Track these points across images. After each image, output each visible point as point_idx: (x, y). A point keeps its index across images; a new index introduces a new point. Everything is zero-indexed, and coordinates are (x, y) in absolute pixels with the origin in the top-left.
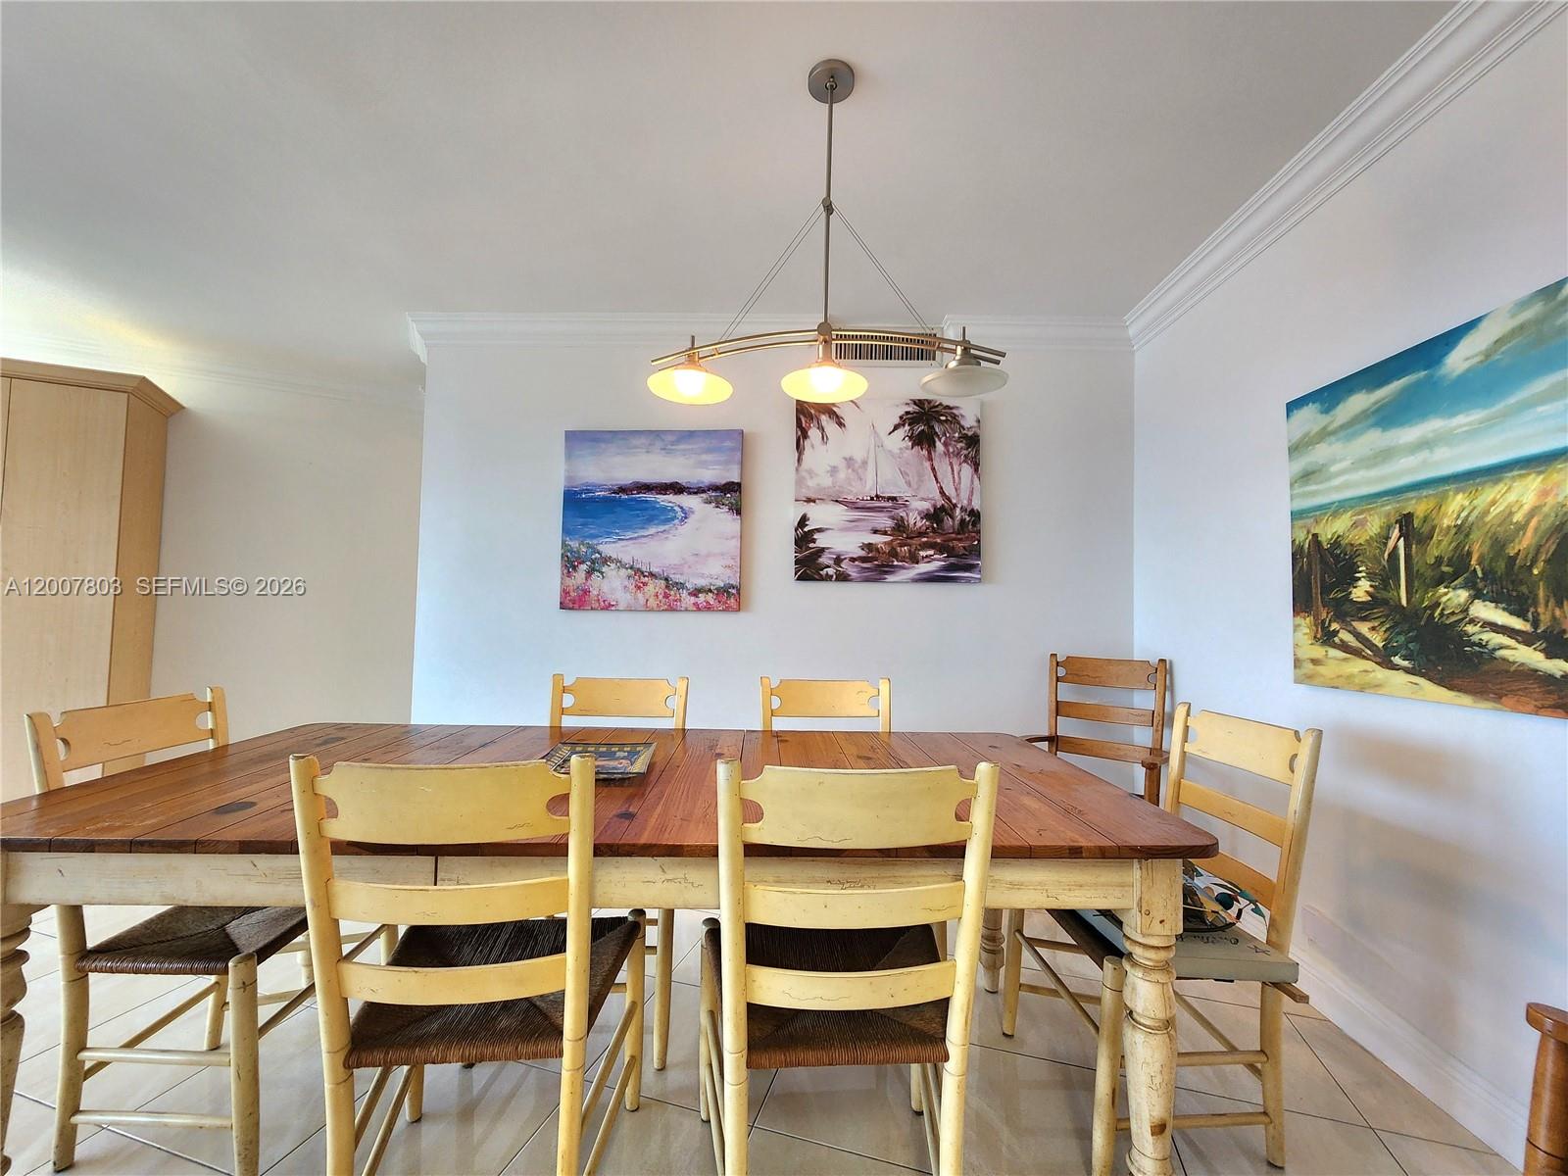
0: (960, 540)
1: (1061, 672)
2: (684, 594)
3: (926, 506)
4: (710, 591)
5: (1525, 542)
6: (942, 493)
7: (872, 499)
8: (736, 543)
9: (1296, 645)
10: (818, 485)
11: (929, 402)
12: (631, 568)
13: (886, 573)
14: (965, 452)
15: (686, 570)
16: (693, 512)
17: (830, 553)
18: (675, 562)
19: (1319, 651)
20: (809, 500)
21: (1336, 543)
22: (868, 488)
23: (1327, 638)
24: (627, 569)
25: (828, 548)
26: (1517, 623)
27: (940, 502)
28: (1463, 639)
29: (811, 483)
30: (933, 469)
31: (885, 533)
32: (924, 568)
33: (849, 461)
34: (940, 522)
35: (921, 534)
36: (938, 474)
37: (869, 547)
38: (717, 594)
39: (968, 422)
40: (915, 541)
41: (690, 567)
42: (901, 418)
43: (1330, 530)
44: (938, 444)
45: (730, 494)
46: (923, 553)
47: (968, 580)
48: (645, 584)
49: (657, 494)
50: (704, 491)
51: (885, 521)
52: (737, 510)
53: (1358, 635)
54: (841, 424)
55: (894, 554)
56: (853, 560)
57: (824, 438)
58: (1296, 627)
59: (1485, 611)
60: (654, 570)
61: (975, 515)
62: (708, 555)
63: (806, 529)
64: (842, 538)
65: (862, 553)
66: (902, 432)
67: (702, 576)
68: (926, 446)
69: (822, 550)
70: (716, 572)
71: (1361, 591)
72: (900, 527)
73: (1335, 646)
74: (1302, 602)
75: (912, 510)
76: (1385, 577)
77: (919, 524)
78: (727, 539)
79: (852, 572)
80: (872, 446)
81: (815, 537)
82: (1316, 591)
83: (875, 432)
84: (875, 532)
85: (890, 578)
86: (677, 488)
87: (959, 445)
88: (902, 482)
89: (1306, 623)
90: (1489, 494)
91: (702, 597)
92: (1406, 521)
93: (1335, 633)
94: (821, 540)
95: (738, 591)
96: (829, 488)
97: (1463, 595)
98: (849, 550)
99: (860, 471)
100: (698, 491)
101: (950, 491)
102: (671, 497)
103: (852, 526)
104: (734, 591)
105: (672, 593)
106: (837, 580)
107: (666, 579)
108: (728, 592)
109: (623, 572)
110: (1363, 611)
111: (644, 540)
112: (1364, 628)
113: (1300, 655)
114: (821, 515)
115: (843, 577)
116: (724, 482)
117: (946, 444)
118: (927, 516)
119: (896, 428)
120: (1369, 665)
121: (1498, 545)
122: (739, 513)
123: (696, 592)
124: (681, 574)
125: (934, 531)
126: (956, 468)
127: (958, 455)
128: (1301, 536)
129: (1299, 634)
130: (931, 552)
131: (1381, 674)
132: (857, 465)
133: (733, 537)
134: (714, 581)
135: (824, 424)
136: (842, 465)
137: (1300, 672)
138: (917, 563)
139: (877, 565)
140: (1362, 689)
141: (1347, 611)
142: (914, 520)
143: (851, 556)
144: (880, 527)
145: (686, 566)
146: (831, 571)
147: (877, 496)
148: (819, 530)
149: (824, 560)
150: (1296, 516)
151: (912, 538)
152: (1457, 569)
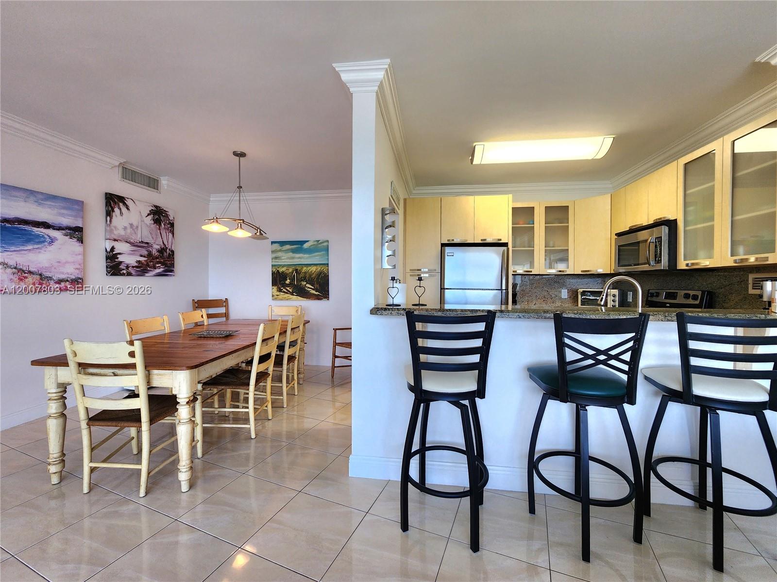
0: (169, 261)
1: (197, 305)
2: (52, 282)
3: (158, 247)
4: (68, 281)
5: (314, 276)
6: (163, 243)
7: (140, 242)
8: (80, 257)
9: (273, 292)
10: (119, 234)
11: (159, 207)
12: (15, 268)
13: (146, 273)
14: (170, 229)
15: (53, 269)
16: (57, 240)
17: (124, 264)
18: (47, 266)
19: (278, 293)
20: (115, 240)
21: (283, 272)
22: (138, 238)
23: (280, 291)
24: (12, 268)
25: (123, 262)
26: (312, 287)
27: (163, 246)
28: (305, 290)
29: (115, 232)
30: (161, 233)
31: (145, 257)
32: (158, 271)
33: (131, 225)
34: (163, 254)
35: (157, 258)
36: (162, 236)
37: (139, 262)
38: (71, 283)
39: (171, 218)
40: (155, 261)
41: (55, 268)
42: (150, 211)
43: (281, 270)
44: (162, 224)
45: (76, 232)
46: (157, 265)
47: (171, 275)
48: (26, 278)
49: (33, 227)
50: (63, 229)
51: (145, 253)
52: (81, 240)
53: (287, 290)
54: (128, 209)
55: (148, 265)
56: (133, 267)
57: (121, 214)
58: (273, 289)
59: (308, 285)
60: (31, 269)
61: (173, 252)
62: (67, 262)
63: (114, 253)
64: (129, 258)
65: (136, 264)
66: (150, 217)
67: (63, 273)
68: (158, 224)
69: (121, 262)
70: (70, 271)
71: (288, 282)
72: (150, 255)
73: (282, 292)
74: (274, 283)
75: (154, 248)
76: (292, 280)
77: (156, 254)
78: (76, 255)
79: (133, 272)
80: (140, 221)
81: (118, 256)
82: (278, 281)
83: (141, 215)
84: (141, 256)
85: (147, 275)
86: (46, 225)
87: (169, 226)
88: (151, 237)
89: (275, 288)
90: (309, 268)
91: (63, 284)
92: (296, 270)
93: (282, 289)
94: (121, 258)
95: (82, 280)
96: (124, 236)
97: (305, 283)
98: (131, 263)
99: (135, 230)
100: (59, 228)
101: (166, 243)
102: (42, 230)
103: (133, 253)
104: (81, 281)
105: (44, 282)
106: (127, 275)
107: (41, 275)
108: (78, 281)
109: (9, 271)
110: (288, 285)
111: (23, 252)
112: (288, 289)
113: (273, 294)
114: (120, 247)
115: (129, 274)
116: (74, 226)
117: (164, 225)
118: (158, 251)
119: (148, 215)
120: (289, 295)
121: (310, 276)
122: (82, 243)
123: (59, 282)
124: (50, 272)
125: (161, 257)
126: (167, 234)
127: (168, 229)
128: (274, 270)
129: (273, 290)
130: (160, 265)
131: (291, 296)
132: (134, 228)
133: (79, 254)
134: (70, 276)
135: (121, 207)
136: (128, 227)
137: (273, 298)
138: (156, 269)
139: (142, 269)
140: (287, 300)
141: (285, 285)
142: (155, 252)
143: (132, 265)
144: (143, 254)
145: (53, 268)
146: (125, 272)
147: (142, 241)
148: (120, 254)
149: (122, 267)
150: (273, 266)
151: (154, 259)
152: (304, 279)
